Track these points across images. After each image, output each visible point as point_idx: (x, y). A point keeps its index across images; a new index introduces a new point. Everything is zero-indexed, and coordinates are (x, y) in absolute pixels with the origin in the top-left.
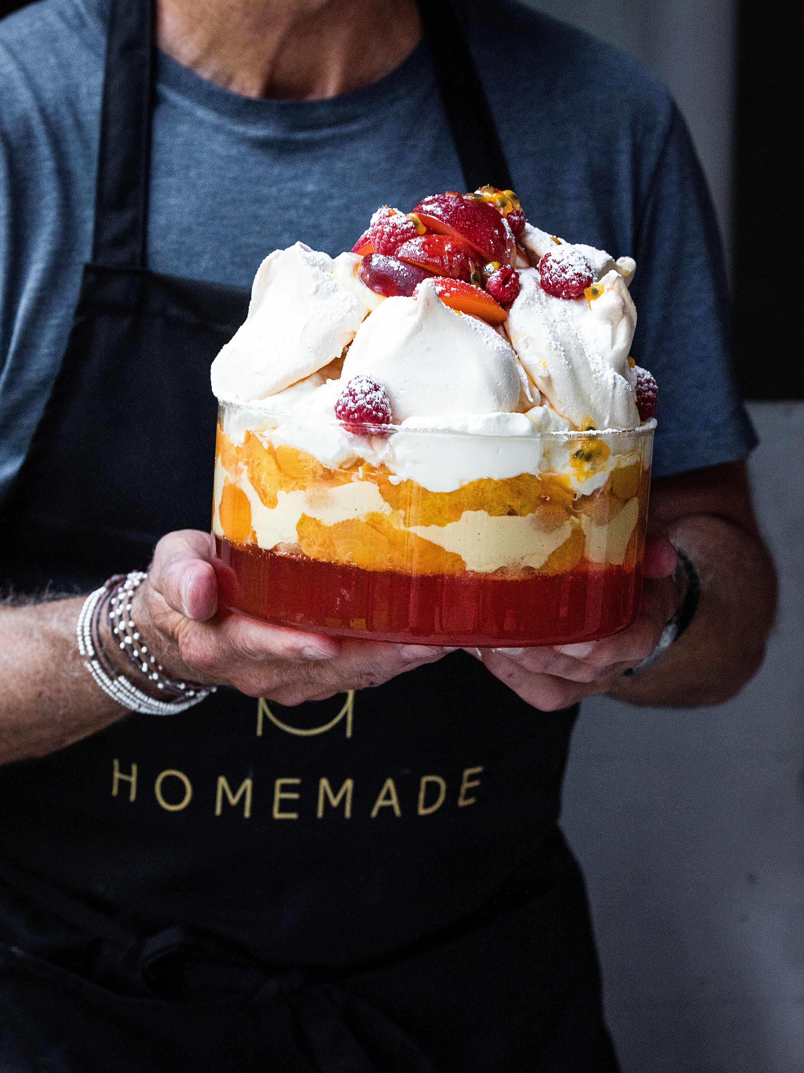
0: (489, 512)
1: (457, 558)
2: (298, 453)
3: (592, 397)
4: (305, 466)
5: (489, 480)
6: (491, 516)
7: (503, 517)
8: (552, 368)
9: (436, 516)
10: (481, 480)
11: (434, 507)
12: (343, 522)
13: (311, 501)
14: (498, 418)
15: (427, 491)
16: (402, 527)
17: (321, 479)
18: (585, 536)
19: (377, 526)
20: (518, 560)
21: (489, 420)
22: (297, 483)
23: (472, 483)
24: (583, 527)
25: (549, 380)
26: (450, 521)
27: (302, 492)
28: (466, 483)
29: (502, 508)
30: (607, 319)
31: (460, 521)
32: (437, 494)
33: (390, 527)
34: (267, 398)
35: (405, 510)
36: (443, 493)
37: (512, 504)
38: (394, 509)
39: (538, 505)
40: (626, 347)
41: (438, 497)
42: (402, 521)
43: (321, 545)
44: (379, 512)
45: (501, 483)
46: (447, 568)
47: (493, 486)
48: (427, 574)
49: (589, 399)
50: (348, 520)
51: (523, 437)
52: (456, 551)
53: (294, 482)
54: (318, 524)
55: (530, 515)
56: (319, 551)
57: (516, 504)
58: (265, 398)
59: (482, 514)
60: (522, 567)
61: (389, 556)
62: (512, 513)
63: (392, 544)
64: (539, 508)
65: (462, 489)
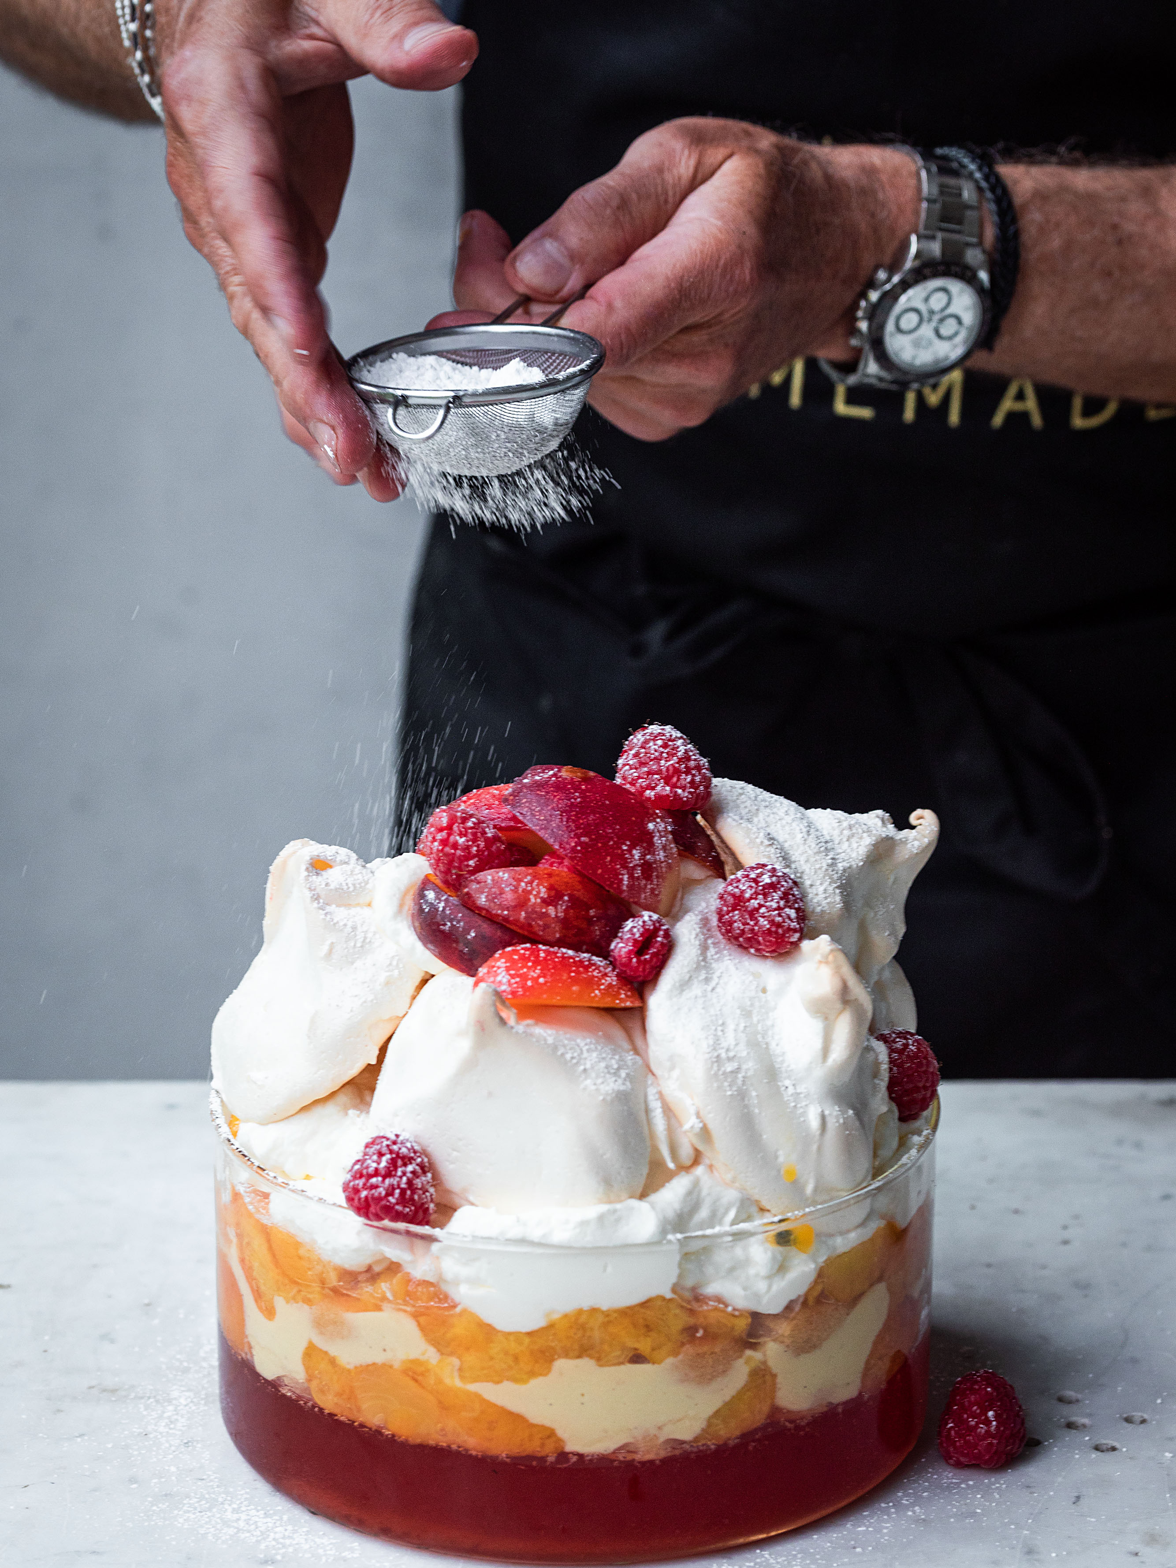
0: (598, 1360)
1: (551, 1434)
2: (298, 1245)
3: (780, 1153)
4: (309, 1269)
5: (594, 1311)
6: (601, 1366)
7: (622, 1367)
8: (709, 1113)
9: (510, 1368)
10: (580, 1312)
11: (506, 1353)
12: (368, 1366)
13: (319, 1324)
14: (601, 1218)
15: (494, 1329)
16: (458, 1383)
17: (331, 1293)
18: (774, 1376)
19: (420, 1378)
20: (653, 1431)
21: (584, 1223)
22: (300, 1291)
23: (566, 1316)
24: (771, 1363)
25: (705, 1133)
26: (532, 1374)
27: (306, 1307)
28: (556, 1316)
29: (618, 1353)
30: (817, 1012)
31: (550, 1375)
32: (510, 1334)
33: (440, 1381)
34: (270, 1126)
35: (459, 1358)
36: (521, 1333)
37: (637, 1345)
38: (442, 1354)
39: (683, 1344)
40: (850, 1057)
41: (512, 1338)
42: (456, 1374)
43: (339, 1395)
44: (422, 1358)
45: (615, 1315)
46: (533, 1447)
47: (601, 1319)
48: (501, 1458)
49: (776, 1157)
50: (374, 1364)
51: (648, 1244)
52: (547, 1423)
53: (295, 1291)
54: (333, 1361)
55: (670, 1360)
56: (336, 1404)
57: (644, 1346)
58: (267, 1124)
59: (586, 1363)
60: (662, 1440)
61: (439, 1425)
62: (637, 1358)
63: (444, 1407)
64: (684, 1349)
65: (550, 1326)
